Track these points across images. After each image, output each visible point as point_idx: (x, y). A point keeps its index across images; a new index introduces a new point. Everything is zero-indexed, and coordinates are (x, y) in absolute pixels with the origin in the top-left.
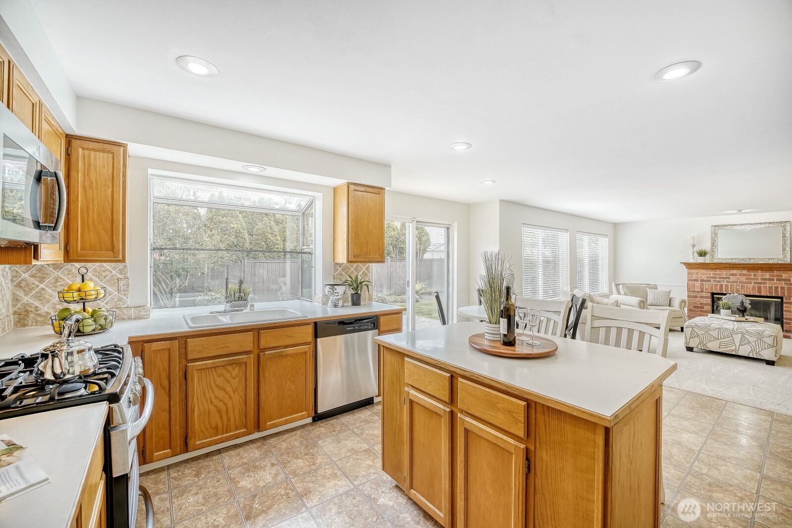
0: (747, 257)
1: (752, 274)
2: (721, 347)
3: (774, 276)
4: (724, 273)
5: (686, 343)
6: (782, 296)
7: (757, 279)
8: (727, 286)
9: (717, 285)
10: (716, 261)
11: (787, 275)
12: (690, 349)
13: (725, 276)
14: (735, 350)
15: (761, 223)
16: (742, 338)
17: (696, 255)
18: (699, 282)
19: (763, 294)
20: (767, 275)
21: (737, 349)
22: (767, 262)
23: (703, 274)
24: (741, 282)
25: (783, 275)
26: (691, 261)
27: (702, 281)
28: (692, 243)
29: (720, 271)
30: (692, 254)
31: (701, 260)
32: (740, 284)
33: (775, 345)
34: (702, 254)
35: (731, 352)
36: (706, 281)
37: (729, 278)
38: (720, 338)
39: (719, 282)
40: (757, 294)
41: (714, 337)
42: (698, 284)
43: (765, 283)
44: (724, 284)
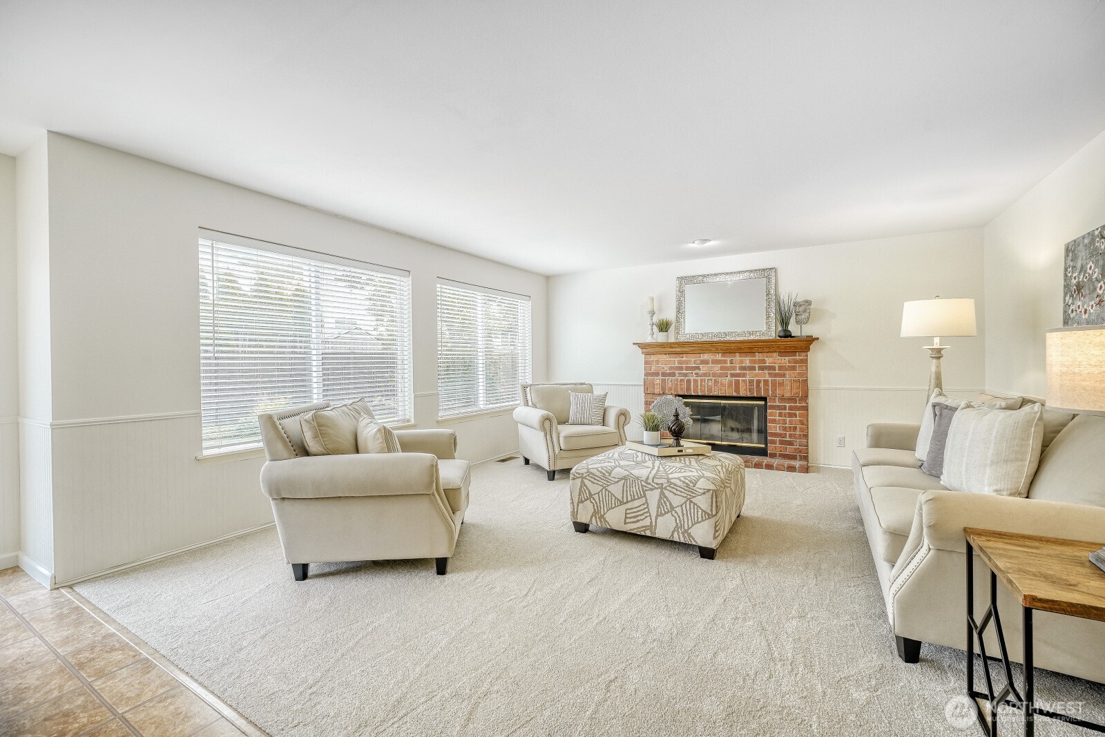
0: (722, 331)
1: (729, 359)
2: (628, 520)
3: (754, 362)
4: (692, 360)
5: (574, 514)
6: (765, 396)
7: (734, 368)
8: (695, 381)
9: (683, 380)
10: (682, 339)
11: (771, 360)
12: (582, 528)
13: (693, 365)
14: (650, 527)
15: (739, 272)
16: (660, 498)
17: (656, 329)
18: (660, 377)
19: (742, 394)
20: (747, 361)
21: (654, 524)
22: (746, 339)
23: (666, 362)
24: (714, 375)
25: (766, 359)
26: (649, 340)
27: (664, 374)
28: (649, 308)
29: (686, 357)
30: (650, 327)
31: (661, 337)
32: (714, 378)
33: (714, 513)
34: (664, 327)
35: (644, 531)
36: (670, 375)
37: (698, 368)
38: (625, 501)
39: (686, 375)
40: (735, 394)
41: (615, 498)
42: (658, 380)
43: (744, 375)
44: (692, 378)
